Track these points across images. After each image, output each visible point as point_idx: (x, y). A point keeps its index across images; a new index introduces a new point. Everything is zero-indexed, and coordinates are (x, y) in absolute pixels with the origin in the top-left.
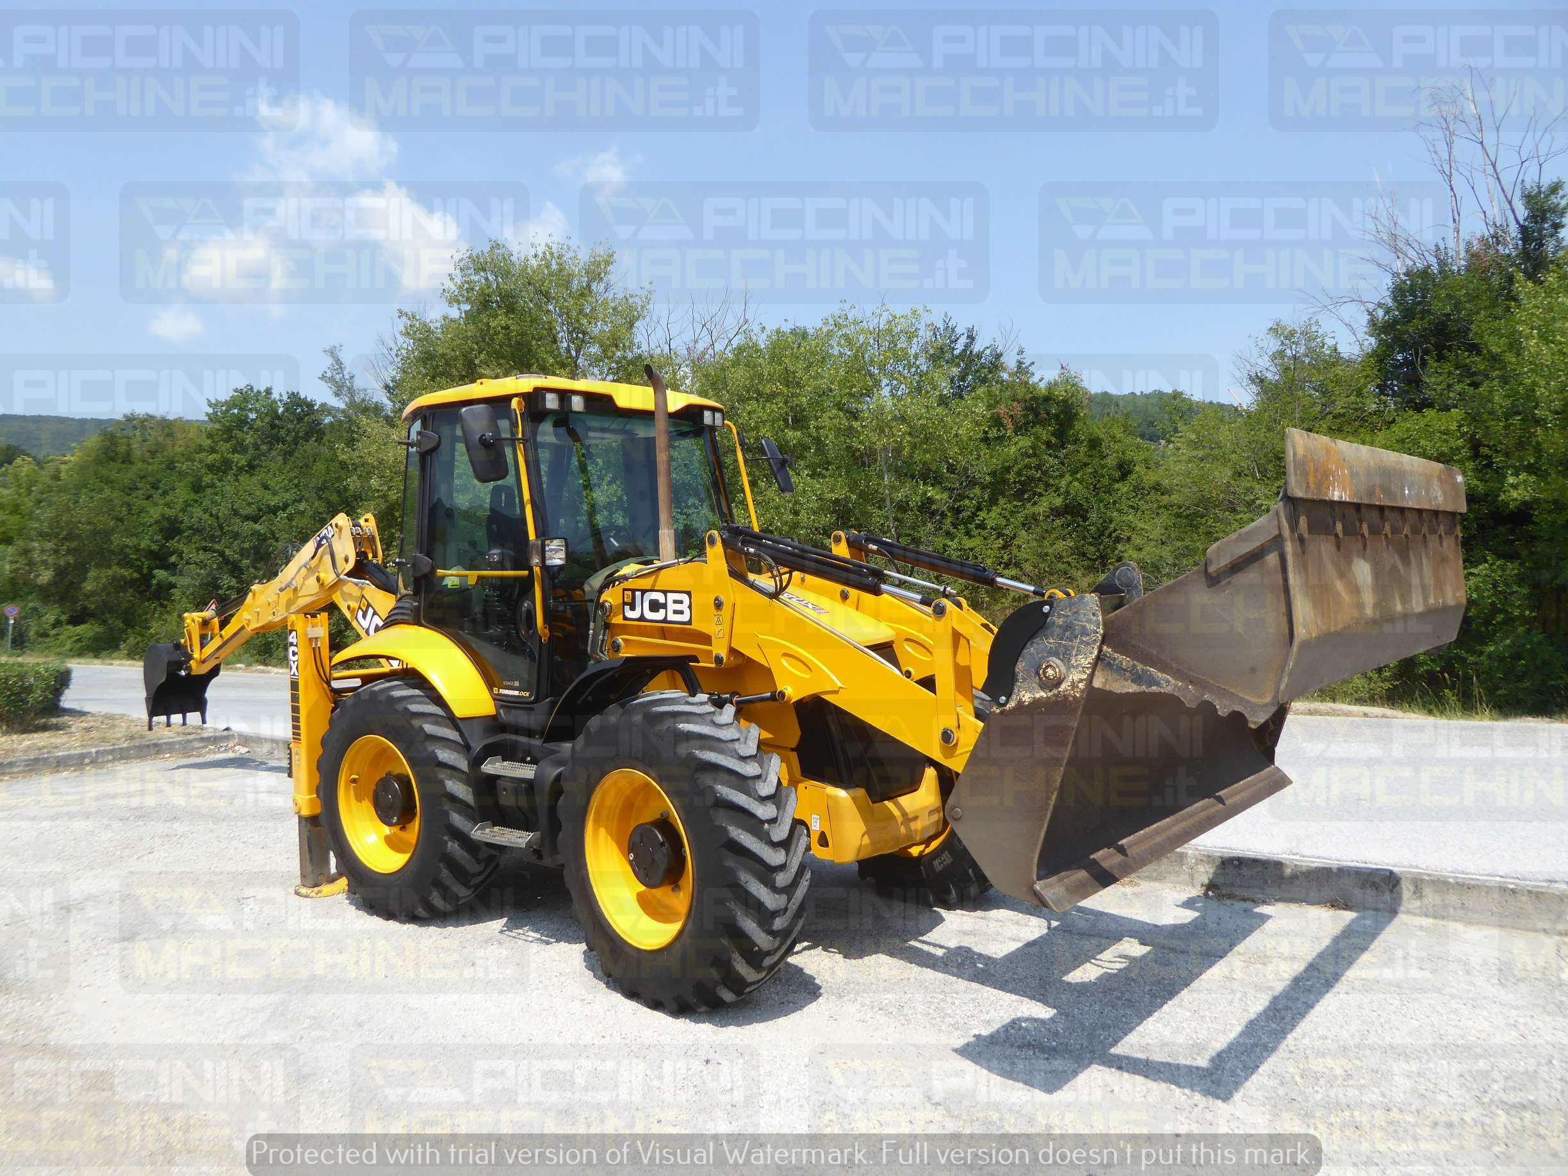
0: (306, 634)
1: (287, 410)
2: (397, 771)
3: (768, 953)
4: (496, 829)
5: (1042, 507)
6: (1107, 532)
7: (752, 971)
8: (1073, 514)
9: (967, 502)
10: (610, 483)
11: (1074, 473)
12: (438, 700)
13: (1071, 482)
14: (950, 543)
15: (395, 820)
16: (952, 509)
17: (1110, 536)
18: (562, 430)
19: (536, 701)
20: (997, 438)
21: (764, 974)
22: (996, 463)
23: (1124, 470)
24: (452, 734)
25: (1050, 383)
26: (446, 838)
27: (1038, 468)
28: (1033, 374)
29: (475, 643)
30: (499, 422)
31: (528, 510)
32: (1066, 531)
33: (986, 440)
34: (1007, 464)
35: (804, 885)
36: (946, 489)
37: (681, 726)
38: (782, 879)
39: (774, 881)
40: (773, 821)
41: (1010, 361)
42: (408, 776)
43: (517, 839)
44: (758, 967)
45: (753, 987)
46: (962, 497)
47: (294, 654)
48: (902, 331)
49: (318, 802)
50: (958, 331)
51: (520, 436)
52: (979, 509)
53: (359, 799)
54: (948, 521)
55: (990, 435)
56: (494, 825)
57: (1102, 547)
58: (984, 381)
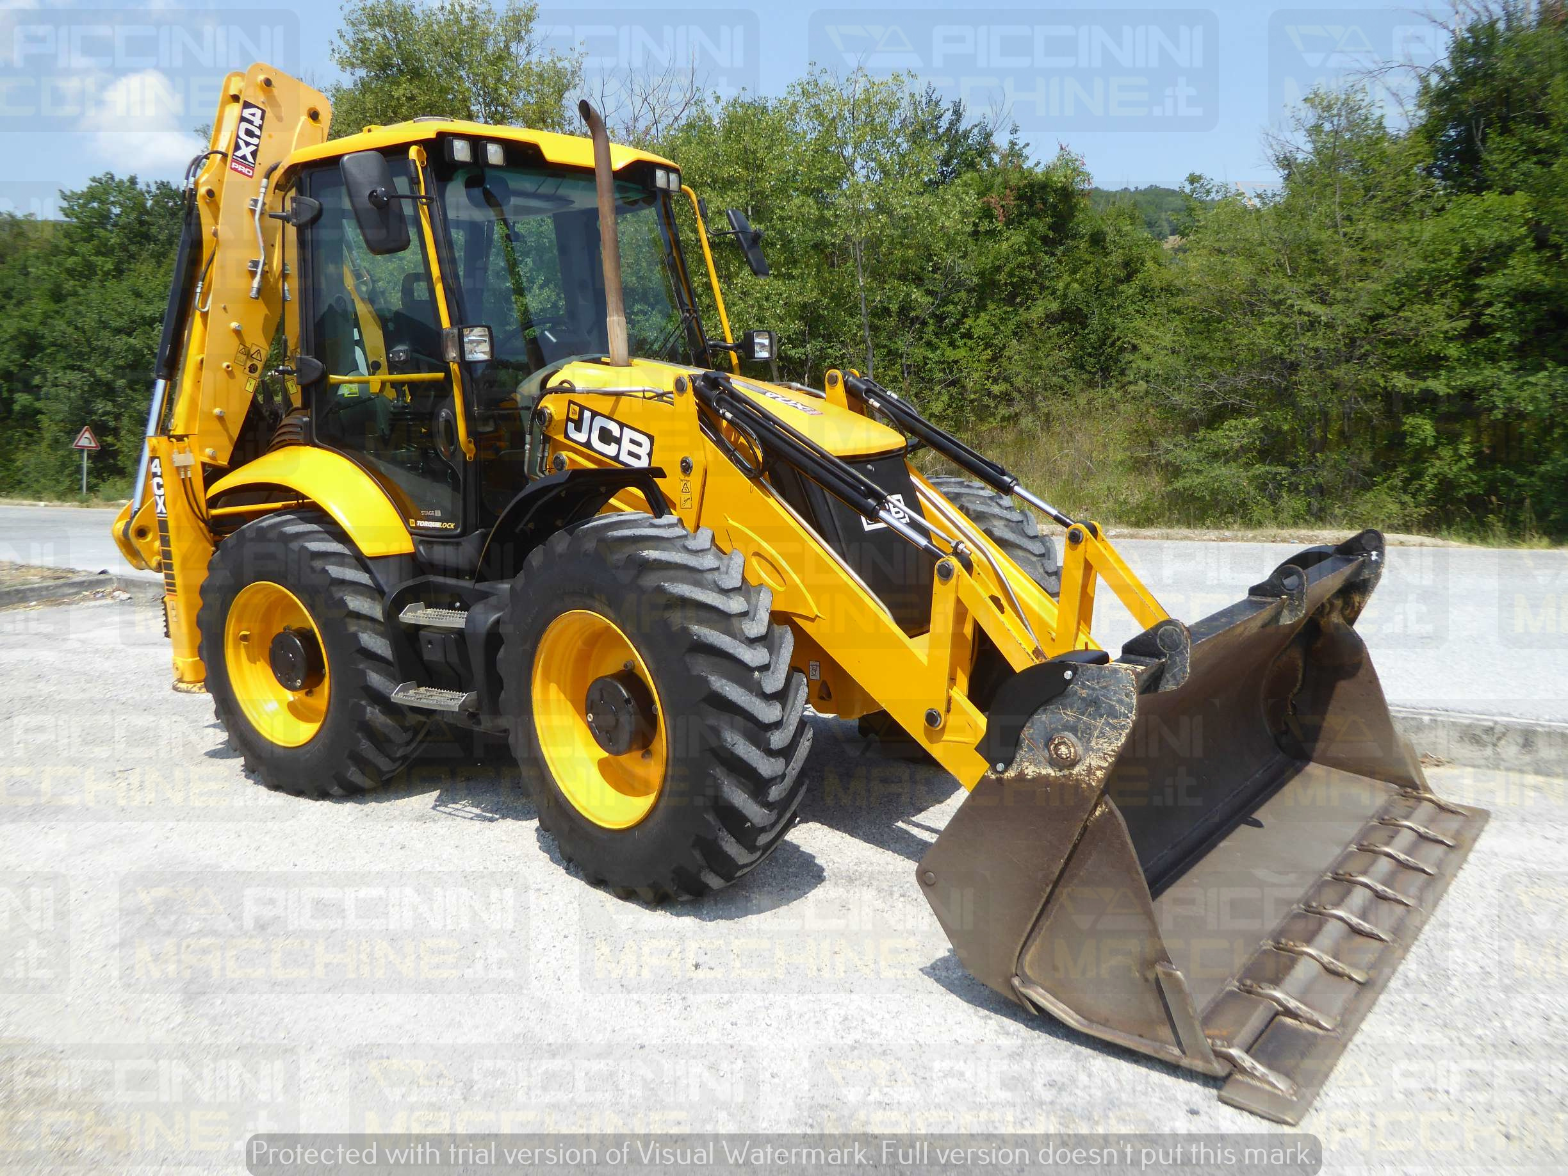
0: (172, 461)
1: (157, 203)
2: (296, 625)
3: (763, 830)
4: (422, 690)
5: (1037, 312)
6: (1110, 341)
7: (744, 852)
8: (1069, 320)
9: (951, 307)
10: (541, 287)
11: (1074, 272)
12: (341, 536)
13: (1068, 284)
14: (931, 356)
15: (299, 683)
16: (933, 315)
17: (1113, 344)
18: (477, 192)
19: (464, 533)
20: (987, 232)
21: (759, 854)
22: (986, 262)
23: (1130, 268)
24: (363, 578)
25: (1048, 167)
26: (363, 703)
27: (1032, 267)
28: (1027, 158)
29: (383, 467)
30: (395, 180)
31: (439, 289)
32: (1062, 341)
33: (975, 234)
34: (997, 263)
35: (805, 746)
36: (929, 293)
37: (645, 553)
38: (778, 739)
39: (768, 742)
40: (765, 668)
41: (1001, 140)
42: (311, 631)
43: (448, 700)
44: (751, 848)
45: (746, 870)
46: (945, 302)
47: (159, 486)
48: (881, 102)
49: (202, 664)
50: (944, 105)
51: (423, 193)
52: (965, 315)
53: (253, 660)
54: (931, 328)
55: (981, 229)
56: (419, 686)
57: (1103, 358)
58: (972, 166)
